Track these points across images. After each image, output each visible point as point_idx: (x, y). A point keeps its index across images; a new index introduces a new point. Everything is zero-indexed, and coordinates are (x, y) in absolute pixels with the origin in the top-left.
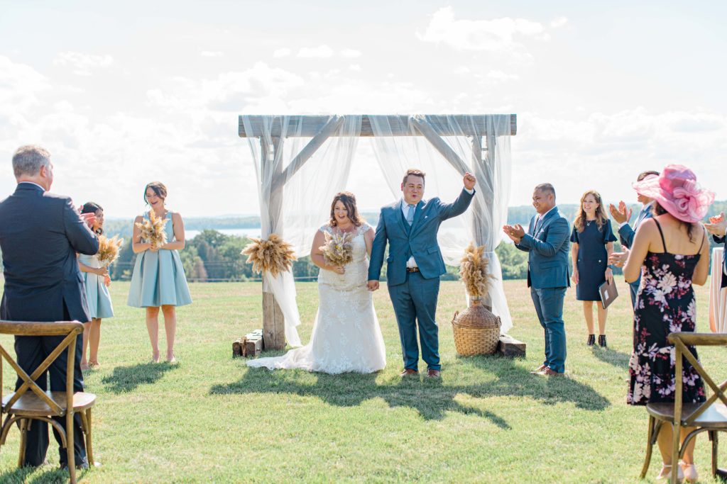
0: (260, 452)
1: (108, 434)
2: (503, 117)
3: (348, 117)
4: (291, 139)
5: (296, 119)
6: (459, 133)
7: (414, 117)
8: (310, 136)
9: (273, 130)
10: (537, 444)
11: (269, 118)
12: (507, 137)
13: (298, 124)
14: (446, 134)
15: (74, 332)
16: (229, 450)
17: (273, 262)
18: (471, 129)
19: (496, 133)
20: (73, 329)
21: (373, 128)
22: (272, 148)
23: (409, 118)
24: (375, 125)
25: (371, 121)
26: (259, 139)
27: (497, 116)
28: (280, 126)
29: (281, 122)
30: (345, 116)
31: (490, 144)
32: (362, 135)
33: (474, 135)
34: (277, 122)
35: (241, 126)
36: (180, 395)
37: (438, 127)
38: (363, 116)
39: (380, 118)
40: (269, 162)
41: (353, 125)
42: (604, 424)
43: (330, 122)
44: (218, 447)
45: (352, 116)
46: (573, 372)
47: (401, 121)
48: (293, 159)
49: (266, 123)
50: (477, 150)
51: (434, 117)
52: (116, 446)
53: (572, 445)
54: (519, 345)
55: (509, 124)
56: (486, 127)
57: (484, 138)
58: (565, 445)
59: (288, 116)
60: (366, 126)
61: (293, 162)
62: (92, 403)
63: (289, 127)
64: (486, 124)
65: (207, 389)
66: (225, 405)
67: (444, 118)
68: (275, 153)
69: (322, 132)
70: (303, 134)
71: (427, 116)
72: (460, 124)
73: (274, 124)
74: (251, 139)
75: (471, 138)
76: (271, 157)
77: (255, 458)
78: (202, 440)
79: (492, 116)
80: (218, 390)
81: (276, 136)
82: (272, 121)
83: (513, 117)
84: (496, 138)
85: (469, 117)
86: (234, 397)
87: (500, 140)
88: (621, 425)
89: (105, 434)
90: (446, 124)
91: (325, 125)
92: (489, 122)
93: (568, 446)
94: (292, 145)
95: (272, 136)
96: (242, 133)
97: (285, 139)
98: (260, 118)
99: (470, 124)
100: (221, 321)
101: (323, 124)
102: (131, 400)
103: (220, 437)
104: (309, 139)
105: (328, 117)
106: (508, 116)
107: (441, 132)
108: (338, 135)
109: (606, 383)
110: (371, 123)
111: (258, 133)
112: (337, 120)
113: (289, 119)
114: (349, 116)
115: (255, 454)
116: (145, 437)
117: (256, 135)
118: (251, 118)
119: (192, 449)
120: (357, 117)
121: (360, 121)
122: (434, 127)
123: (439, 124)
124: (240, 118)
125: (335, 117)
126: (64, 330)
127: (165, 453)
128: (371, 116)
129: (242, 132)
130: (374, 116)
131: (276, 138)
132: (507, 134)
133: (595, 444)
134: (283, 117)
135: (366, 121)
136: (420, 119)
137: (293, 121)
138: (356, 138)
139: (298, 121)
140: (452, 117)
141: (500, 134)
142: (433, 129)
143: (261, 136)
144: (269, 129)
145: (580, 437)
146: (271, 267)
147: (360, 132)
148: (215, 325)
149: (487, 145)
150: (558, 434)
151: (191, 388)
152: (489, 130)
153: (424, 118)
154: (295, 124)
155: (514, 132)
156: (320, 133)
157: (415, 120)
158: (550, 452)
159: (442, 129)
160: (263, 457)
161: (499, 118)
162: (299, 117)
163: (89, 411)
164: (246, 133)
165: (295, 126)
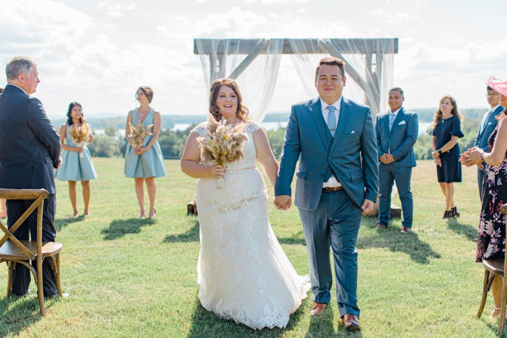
0: (189, 288)
1: (82, 271)
2: (388, 40)
3: (273, 40)
4: (232, 56)
5: (235, 41)
6: (355, 52)
7: (322, 40)
8: (246, 53)
9: (218, 49)
10: (400, 287)
11: (216, 41)
12: (391, 55)
13: (236, 45)
14: (346, 53)
15: (41, 197)
16: (165, 286)
18: (365, 49)
19: (383, 52)
20: (40, 195)
21: (292, 48)
22: (218, 63)
23: (318, 41)
24: (294, 46)
25: (290, 43)
26: (209, 56)
27: (384, 40)
28: (223, 46)
29: (224, 43)
30: (271, 39)
31: (378, 60)
32: (284, 53)
33: (366, 53)
34: (221, 44)
35: (195, 47)
36: (142, 242)
37: (339, 47)
38: (285, 39)
39: (296, 40)
40: (215, 73)
41: (277, 45)
42: (453, 272)
43: (260, 44)
44: (159, 284)
45: (276, 39)
46: (436, 231)
47: (312, 43)
48: (232, 71)
49: (213, 44)
50: (369, 64)
51: (337, 40)
52: (83, 280)
53: (427, 288)
54: (396, 209)
55: (393, 45)
56: (375, 47)
57: (374, 56)
58: (421, 288)
59: (229, 39)
60: (287, 47)
61: (233, 73)
62: (60, 250)
63: (230, 48)
64: (375, 46)
65: (163, 237)
66: (172, 251)
67: (344, 41)
68: (220, 66)
69: (254, 51)
70: (241, 52)
71: (332, 40)
72: (356, 45)
73: (219, 45)
74: (202, 56)
75: (364, 56)
76: (217, 70)
77: (184, 293)
78: (148, 278)
79: (380, 40)
80: (170, 239)
81: (221, 54)
82: (218, 44)
83: (396, 40)
84: (383, 56)
85: (363, 40)
86: (181, 245)
87: (386, 57)
88: (467, 273)
89: (79, 271)
90: (346, 45)
91: (256, 46)
92: (378, 43)
93: (423, 289)
94: (233, 61)
95: (218, 54)
96: (196, 52)
97: (227, 56)
98: (209, 41)
99: (364, 45)
100: (187, 187)
101: (255, 45)
102: (105, 245)
103: (162, 276)
104: (245, 56)
105: (258, 40)
106: (392, 39)
107: (342, 51)
108: (265, 53)
109: (459, 239)
110: (291, 45)
111: (207, 51)
112: (265, 42)
113: (230, 41)
115: (184, 290)
116: (107, 275)
117: (206, 53)
118: (203, 41)
119: (139, 285)
120: (280, 40)
121: (282, 43)
122: (336, 47)
123: (340, 45)
124: (195, 41)
125: (264, 40)
126: (33, 195)
127: (119, 288)
128: (290, 39)
130: (293, 39)
131: (221, 55)
132: (391, 53)
133: (445, 288)
134: (226, 40)
135: (286, 43)
136: (326, 42)
137: (233, 43)
138: (278, 55)
139: (237, 43)
140: (350, 40)
141: (386, 53)
142: (336, 49)
143: (210, 53)
144: (215, 48)
145: (434, 281)
147: (282, 50)
148: (182, 191)
149: (377, 61)
150: (417, 279)
151: (151, 237)
152: (378, 50)
153: (329, 41)
154: (235, 45)
155: (396, 51)
156: (252, 51)
157: (322, 42)
158: (409, 293)
159: (343, 49)
160: (190, 292)
161: (385, 42)
162: (237, 40)
163: (57, 255)
164: (199, 51)
165: (235, 46)
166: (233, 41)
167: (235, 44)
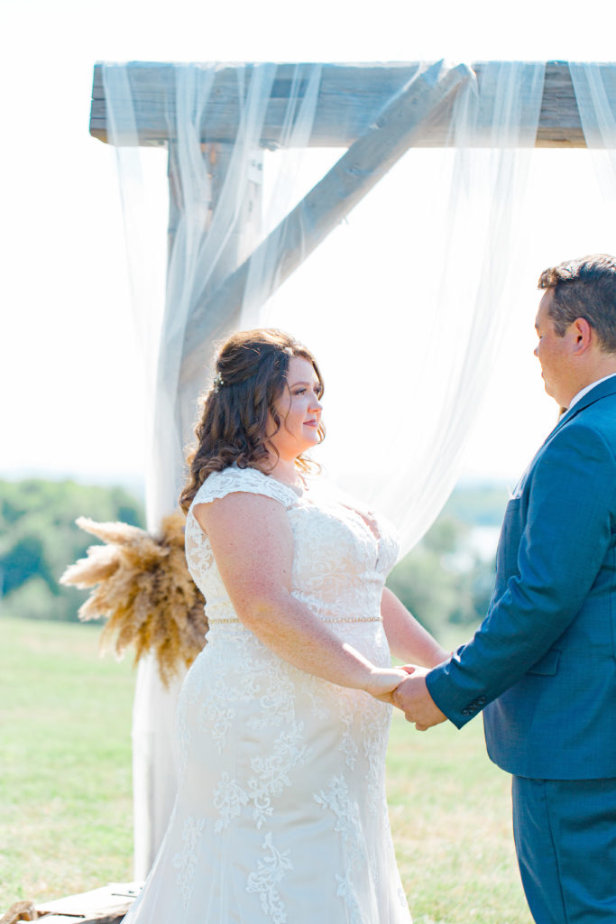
3: (490, 70)
5: (297, 76)
9: (207, 118)
11: (199, 73)
13: (301, 95)
17: (166, 624)
21: (582, 111)
25: (576, 84)
26: (164, 154)
28: (234, 101)
29: (241, 85)
30: (477, 66)
32: (537, 145)
34: (224, 88)
35: (99, 101)
38: (550, 65)
41: (508, 97)
43: (414, 88)
45: (507, 65)
49: (185, 91)
59: (268, 66)
60: (559, 105)
63: (270, 106)
69: (381, 123)
70: (319, 134)
73: (215, 94)
81: (218, 138)
82: (208, 86)
91: (396, 97)
95: (203, 141)
96: (99, 129)
98: (166, 73)
105: (414, 68)
110: (578, 93)
111: (155, 130)
112: (442, 75)
113: (272, 76)
114: (496, 66)
117: (148, 137)
118: (136, 73)
120: (527, 70)
121: (538, 83)
124: (98, 72)
125: (435, 69)
128: (582, 68)
129: (98, 124)
130: (593, 66)
131: (220, 147)
134: (249, 70)
135: (557, 84)
137: (286, 84)
139: (303, 84)
143: (168, 140)
144: (193, 111)
146: (161, 641)
147: (535, 125)
154: (293, 95)
156: (374, 126)
162: (307, 68)
164: (112, 124)
165: (292, 101)
166: (284, 76)
167: (294, 89)
